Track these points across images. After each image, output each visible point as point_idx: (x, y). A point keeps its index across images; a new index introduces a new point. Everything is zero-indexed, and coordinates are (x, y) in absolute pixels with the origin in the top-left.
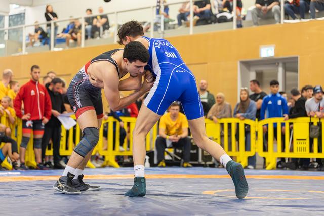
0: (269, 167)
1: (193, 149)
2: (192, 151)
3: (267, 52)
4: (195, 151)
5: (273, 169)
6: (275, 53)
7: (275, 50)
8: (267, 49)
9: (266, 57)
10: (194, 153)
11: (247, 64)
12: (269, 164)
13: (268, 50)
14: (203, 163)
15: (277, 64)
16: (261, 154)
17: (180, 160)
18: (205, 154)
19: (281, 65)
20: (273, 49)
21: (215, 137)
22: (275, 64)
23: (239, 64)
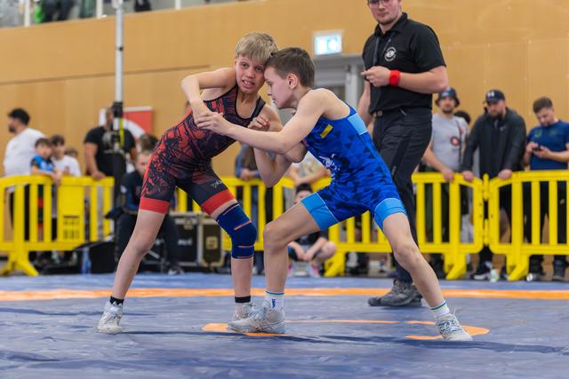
0: (330, 272)
1: (185, 238)
2: (181, 242)
3: (327, 45)
4: (190, 242)
5: (338, 275)
6: (343, 46)
7: (343, 41)
8: (328, 38)
9: (327, 55)
10: (187, 246)
13: (329, 41)
14: (205, 265)
15: (346, 68)
17: (159, 260)
18: (209, 248)
19: (354, 70)
20: (339, 38)
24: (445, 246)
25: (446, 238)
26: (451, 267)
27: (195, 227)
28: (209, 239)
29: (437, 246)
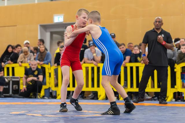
1: (6, 85)
3: (58, 19)
4: (7, 87)
6: (64, 20)
7: (64, 18)
8: (58, 17)
9: (58, 23)
10: (6, 88)
11: (45, 27)
12: (59, 95)
13: (59, 18)
15: (65, 27)
16: (53, 89)
18: (14, 89)
20: (62, 17)
21: (21, 76)
22: (64, 27)
23: (39, 27)
24: (98, 88)
25: (98, 86)
26: (100, 96)
27: (9, 81)
28: (14, 86)
29: (95, 89)
